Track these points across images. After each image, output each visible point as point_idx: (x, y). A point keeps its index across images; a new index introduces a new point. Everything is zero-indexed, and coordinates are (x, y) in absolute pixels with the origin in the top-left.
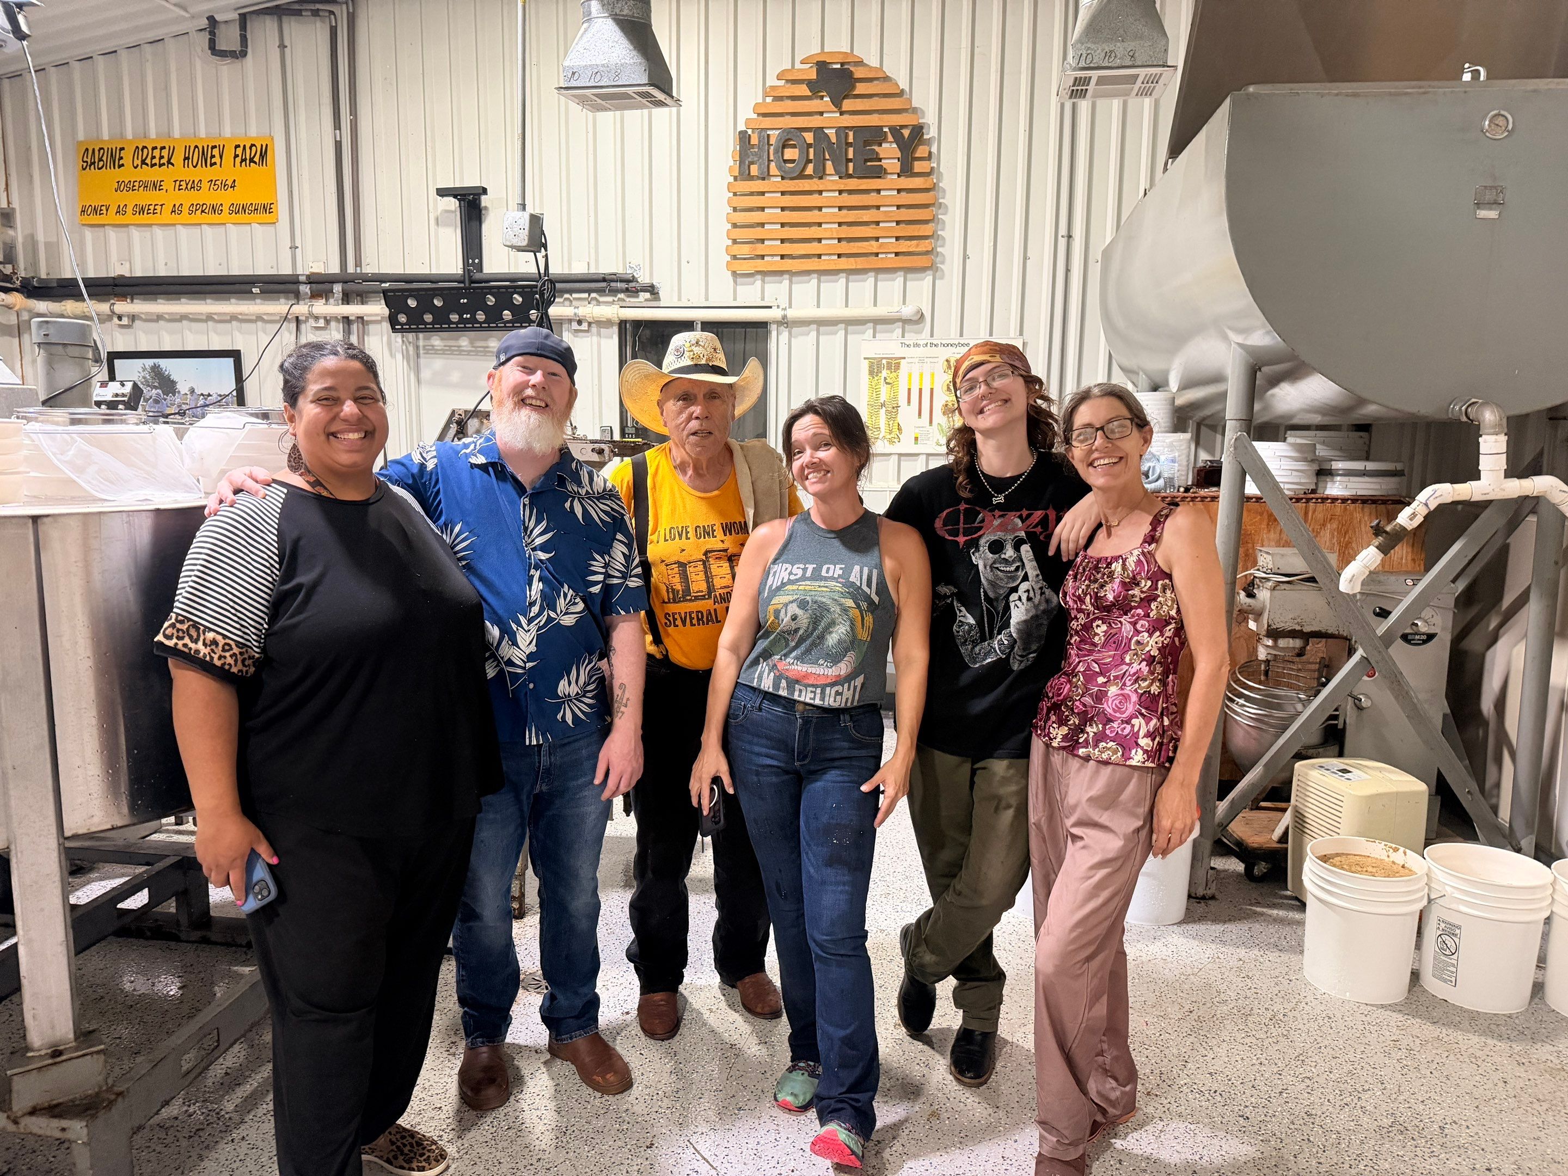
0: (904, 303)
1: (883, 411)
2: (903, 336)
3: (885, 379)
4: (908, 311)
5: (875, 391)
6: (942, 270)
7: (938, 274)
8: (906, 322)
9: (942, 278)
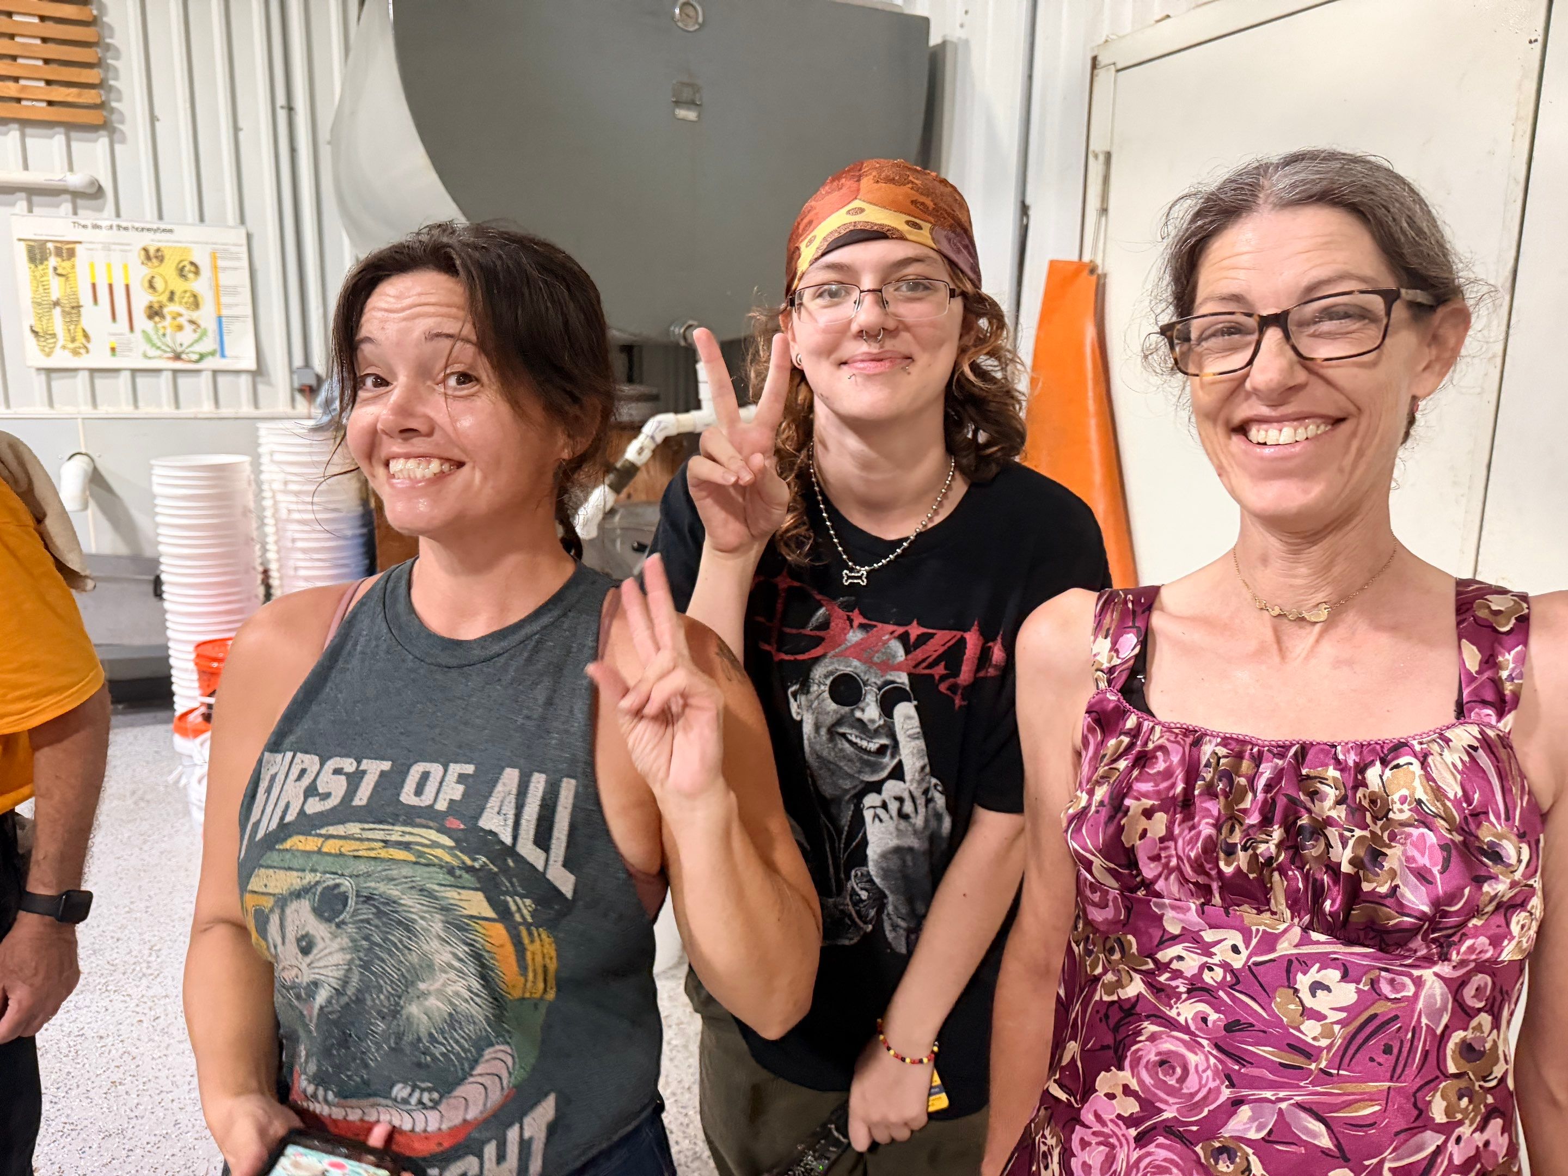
0: (71, 169)
1: (58, 310)
2: (75, 213)
3: (55, 269)
4: (76, 180)
5: (40, 284)
6: (122, 132)
7: (116, 136)
8: (76, 195)
9: (123, 141)
